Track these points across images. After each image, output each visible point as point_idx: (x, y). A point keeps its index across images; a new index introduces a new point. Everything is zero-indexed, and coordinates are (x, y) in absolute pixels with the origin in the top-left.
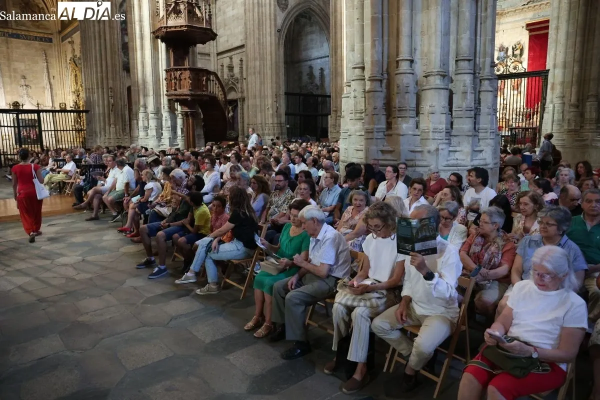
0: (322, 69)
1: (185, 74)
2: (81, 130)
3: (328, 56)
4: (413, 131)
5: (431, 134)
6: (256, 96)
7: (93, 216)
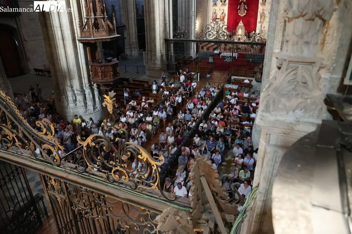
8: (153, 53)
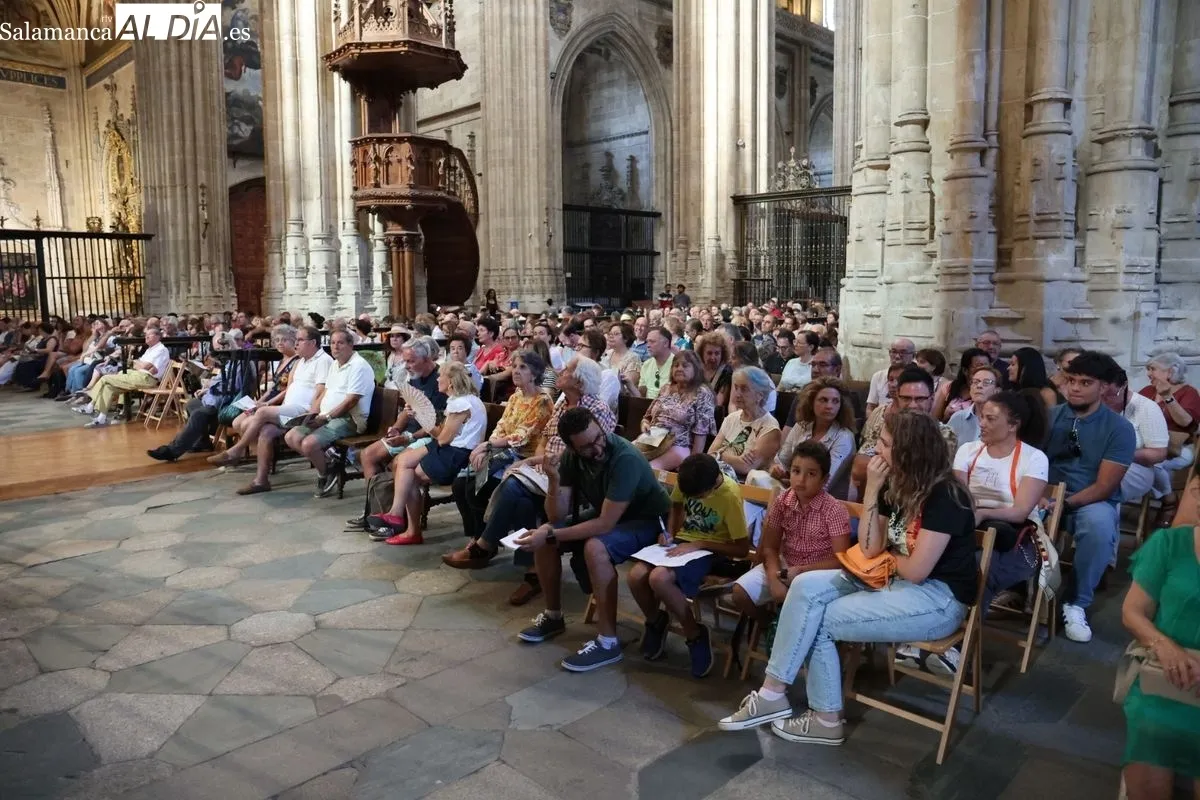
0: (632, 159)
1: (398, 150)
2: (131, 278)
3: (646, 133)
4: (1071, 271)
5: (1121, 278)
6: (504, 210)
7: (257, 481)
8: (693, 248)
